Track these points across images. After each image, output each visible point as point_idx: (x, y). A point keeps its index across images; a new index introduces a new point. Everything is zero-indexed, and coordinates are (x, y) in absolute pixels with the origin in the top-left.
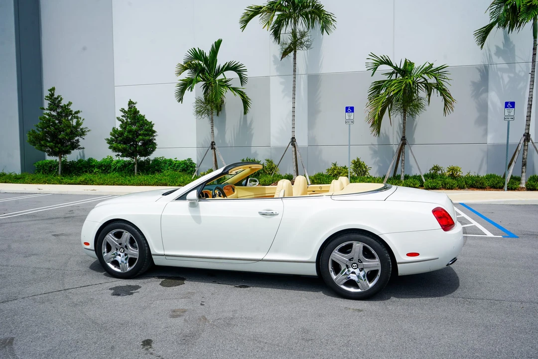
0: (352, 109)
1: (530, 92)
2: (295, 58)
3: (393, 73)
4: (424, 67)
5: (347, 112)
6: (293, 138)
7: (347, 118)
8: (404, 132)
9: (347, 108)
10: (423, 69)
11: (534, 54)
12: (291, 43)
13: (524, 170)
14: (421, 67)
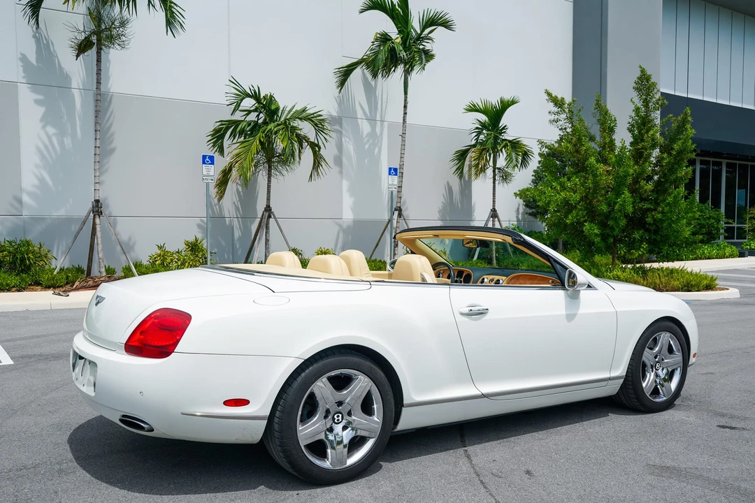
0: (212, 158)
1: (401, 157)
2: (99, 61)
3: (255, 110)
4: (294, 110)
5: (204, 163)
6: (97, 201)
7: (205, 173)
8: (268, 199)
9: (204, 157)
10: (292, 113)
11: (405, 113)
12: (93, 33)
13: (396, 252)
14: (288, 109)
